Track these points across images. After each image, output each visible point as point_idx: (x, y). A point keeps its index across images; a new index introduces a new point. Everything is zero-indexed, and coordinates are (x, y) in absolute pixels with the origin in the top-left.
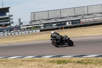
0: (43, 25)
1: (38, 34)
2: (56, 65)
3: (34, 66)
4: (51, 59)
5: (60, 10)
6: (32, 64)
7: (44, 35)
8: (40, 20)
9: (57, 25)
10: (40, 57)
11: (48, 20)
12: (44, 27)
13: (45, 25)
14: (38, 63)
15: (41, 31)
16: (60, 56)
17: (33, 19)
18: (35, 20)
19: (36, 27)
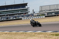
1: (44, 18)
2: (55, 37)
4: (52, 33)
5: (57, 5)
6: (41, 36)
7: (48, 19)
9: (55, 14)
10: (45, 31)
11: (50, 10)
12: (48, 14)
13: (48, 13)
14: (44, 35)
15: (46, 17)
16: (57, 32)
17: (41, 10)
18: (42, 10)
19: (43, 15)
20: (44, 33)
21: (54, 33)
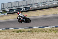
0: (8, 11)
3: (4, 34)
4: (13, 30)
5: (18, 2)
6: (3, 33)
8: (7, 8)
13: (10, 10)
14: (6, 33)
18: (4, 7)
19: (5, 12)
20: (6, 30)
21: (16, 30)
